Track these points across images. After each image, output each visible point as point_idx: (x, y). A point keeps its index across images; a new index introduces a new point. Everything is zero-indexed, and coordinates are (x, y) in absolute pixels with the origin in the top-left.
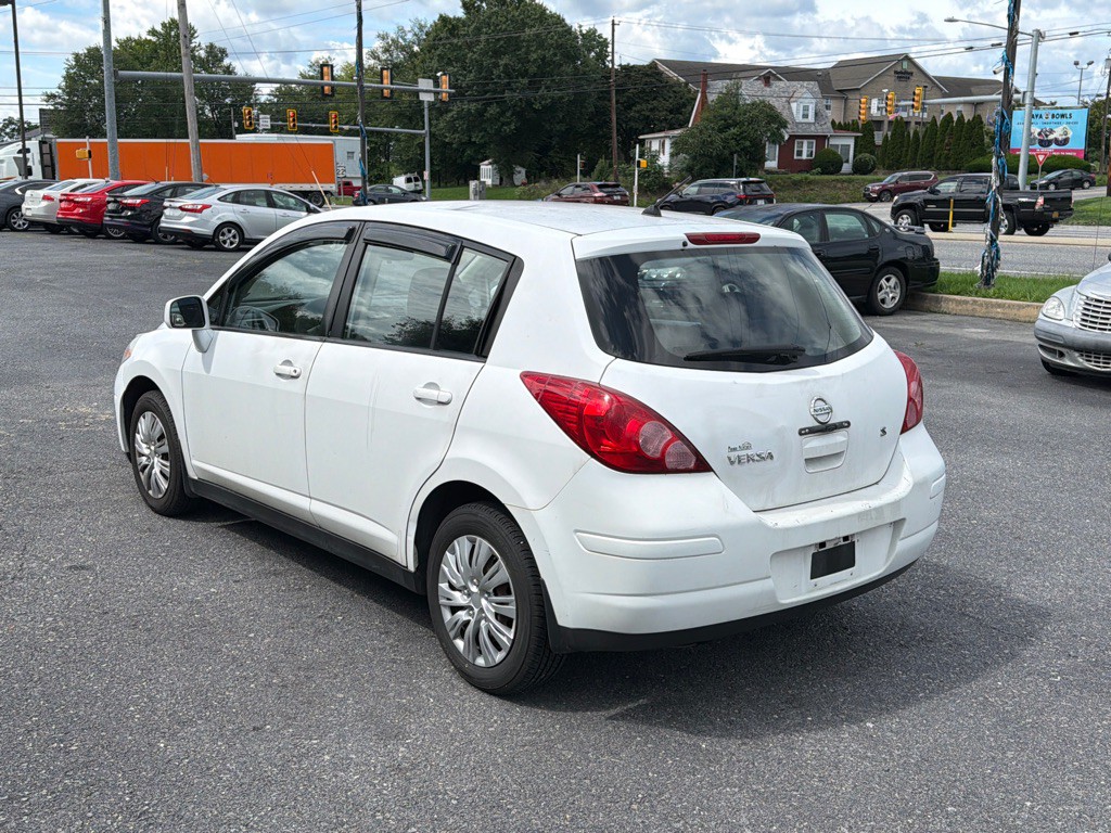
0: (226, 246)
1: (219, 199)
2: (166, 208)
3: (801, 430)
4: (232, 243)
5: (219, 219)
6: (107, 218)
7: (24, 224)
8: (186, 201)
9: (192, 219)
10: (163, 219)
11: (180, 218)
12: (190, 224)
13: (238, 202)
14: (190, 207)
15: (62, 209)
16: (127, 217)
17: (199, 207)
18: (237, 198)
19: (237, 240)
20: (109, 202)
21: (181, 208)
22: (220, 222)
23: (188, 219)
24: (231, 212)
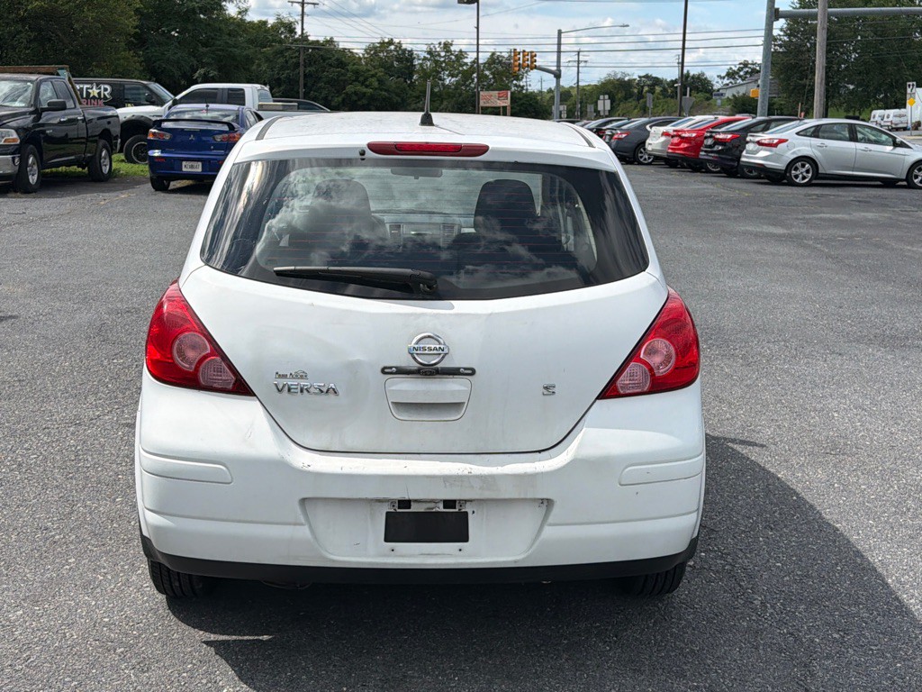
0: (797, 181)
1: (798, 134)
2: (748, 142)
3: (385, 368)
4: (804, 178)
5: (794, 153)
6: (703, 153)
7: (649, 158)
8: (765, 137)
9: (767, 153)
10: (744, 153)
11: (757, 152)
12: (765, 158)
13: (818, 137)
14: (766, 142)
15: (672, 144)
16: (718, 152)
17: (775, 141)
18: (816, 132)
19: (810, 175)
20: (706, 138)
21: (759, 143)
22: (795, 156)
23: (764, 153)
24: (808, 147)
